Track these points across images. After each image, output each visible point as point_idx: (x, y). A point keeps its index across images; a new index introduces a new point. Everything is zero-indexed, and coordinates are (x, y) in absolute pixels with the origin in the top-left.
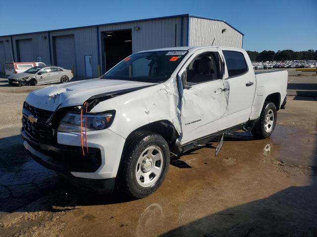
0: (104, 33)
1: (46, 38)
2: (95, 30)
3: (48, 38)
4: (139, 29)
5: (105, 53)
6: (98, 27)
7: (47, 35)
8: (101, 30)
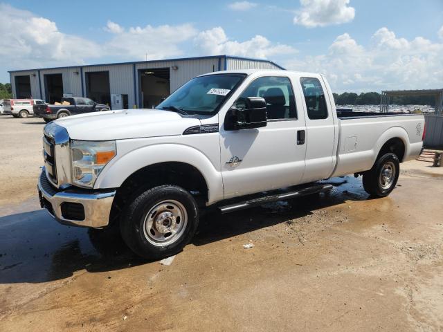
0: (142, 71)
1: (77, 73)
2: (131, 68)
3: (80, 75)
4: (177, 68)
5: (142, 93)
6: (134, 64)
7: (79, 70)
8: (138, 67)
